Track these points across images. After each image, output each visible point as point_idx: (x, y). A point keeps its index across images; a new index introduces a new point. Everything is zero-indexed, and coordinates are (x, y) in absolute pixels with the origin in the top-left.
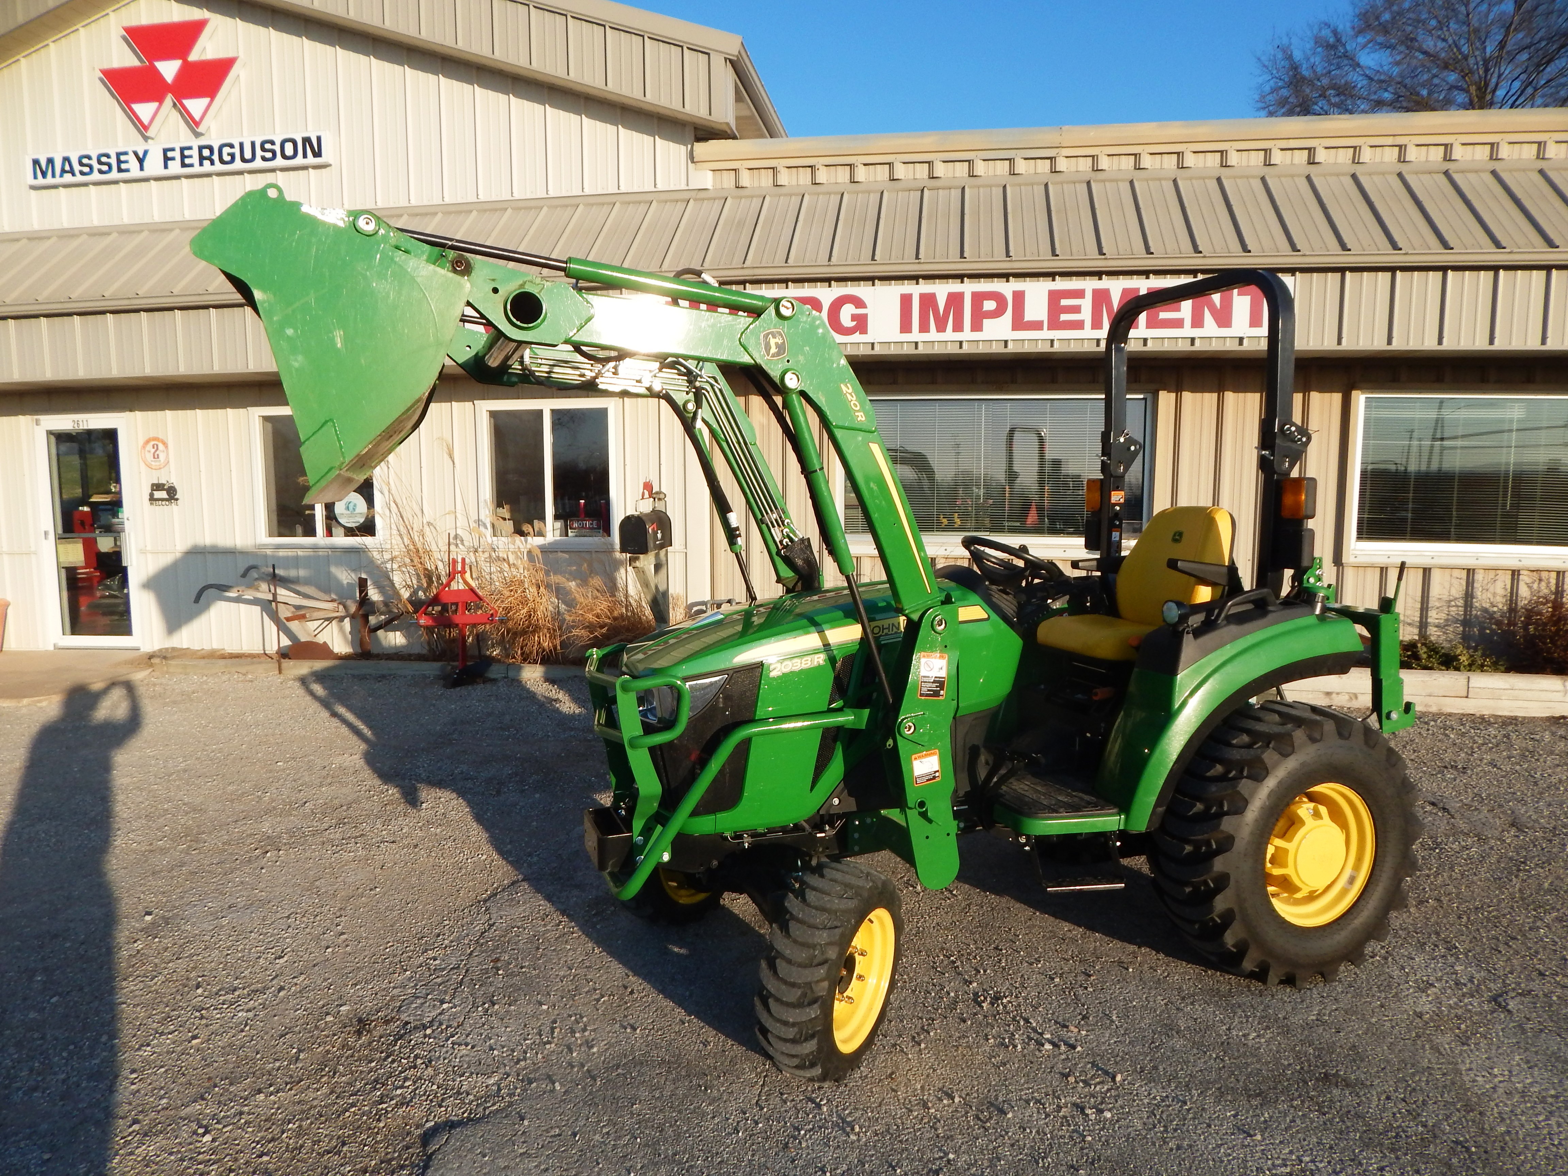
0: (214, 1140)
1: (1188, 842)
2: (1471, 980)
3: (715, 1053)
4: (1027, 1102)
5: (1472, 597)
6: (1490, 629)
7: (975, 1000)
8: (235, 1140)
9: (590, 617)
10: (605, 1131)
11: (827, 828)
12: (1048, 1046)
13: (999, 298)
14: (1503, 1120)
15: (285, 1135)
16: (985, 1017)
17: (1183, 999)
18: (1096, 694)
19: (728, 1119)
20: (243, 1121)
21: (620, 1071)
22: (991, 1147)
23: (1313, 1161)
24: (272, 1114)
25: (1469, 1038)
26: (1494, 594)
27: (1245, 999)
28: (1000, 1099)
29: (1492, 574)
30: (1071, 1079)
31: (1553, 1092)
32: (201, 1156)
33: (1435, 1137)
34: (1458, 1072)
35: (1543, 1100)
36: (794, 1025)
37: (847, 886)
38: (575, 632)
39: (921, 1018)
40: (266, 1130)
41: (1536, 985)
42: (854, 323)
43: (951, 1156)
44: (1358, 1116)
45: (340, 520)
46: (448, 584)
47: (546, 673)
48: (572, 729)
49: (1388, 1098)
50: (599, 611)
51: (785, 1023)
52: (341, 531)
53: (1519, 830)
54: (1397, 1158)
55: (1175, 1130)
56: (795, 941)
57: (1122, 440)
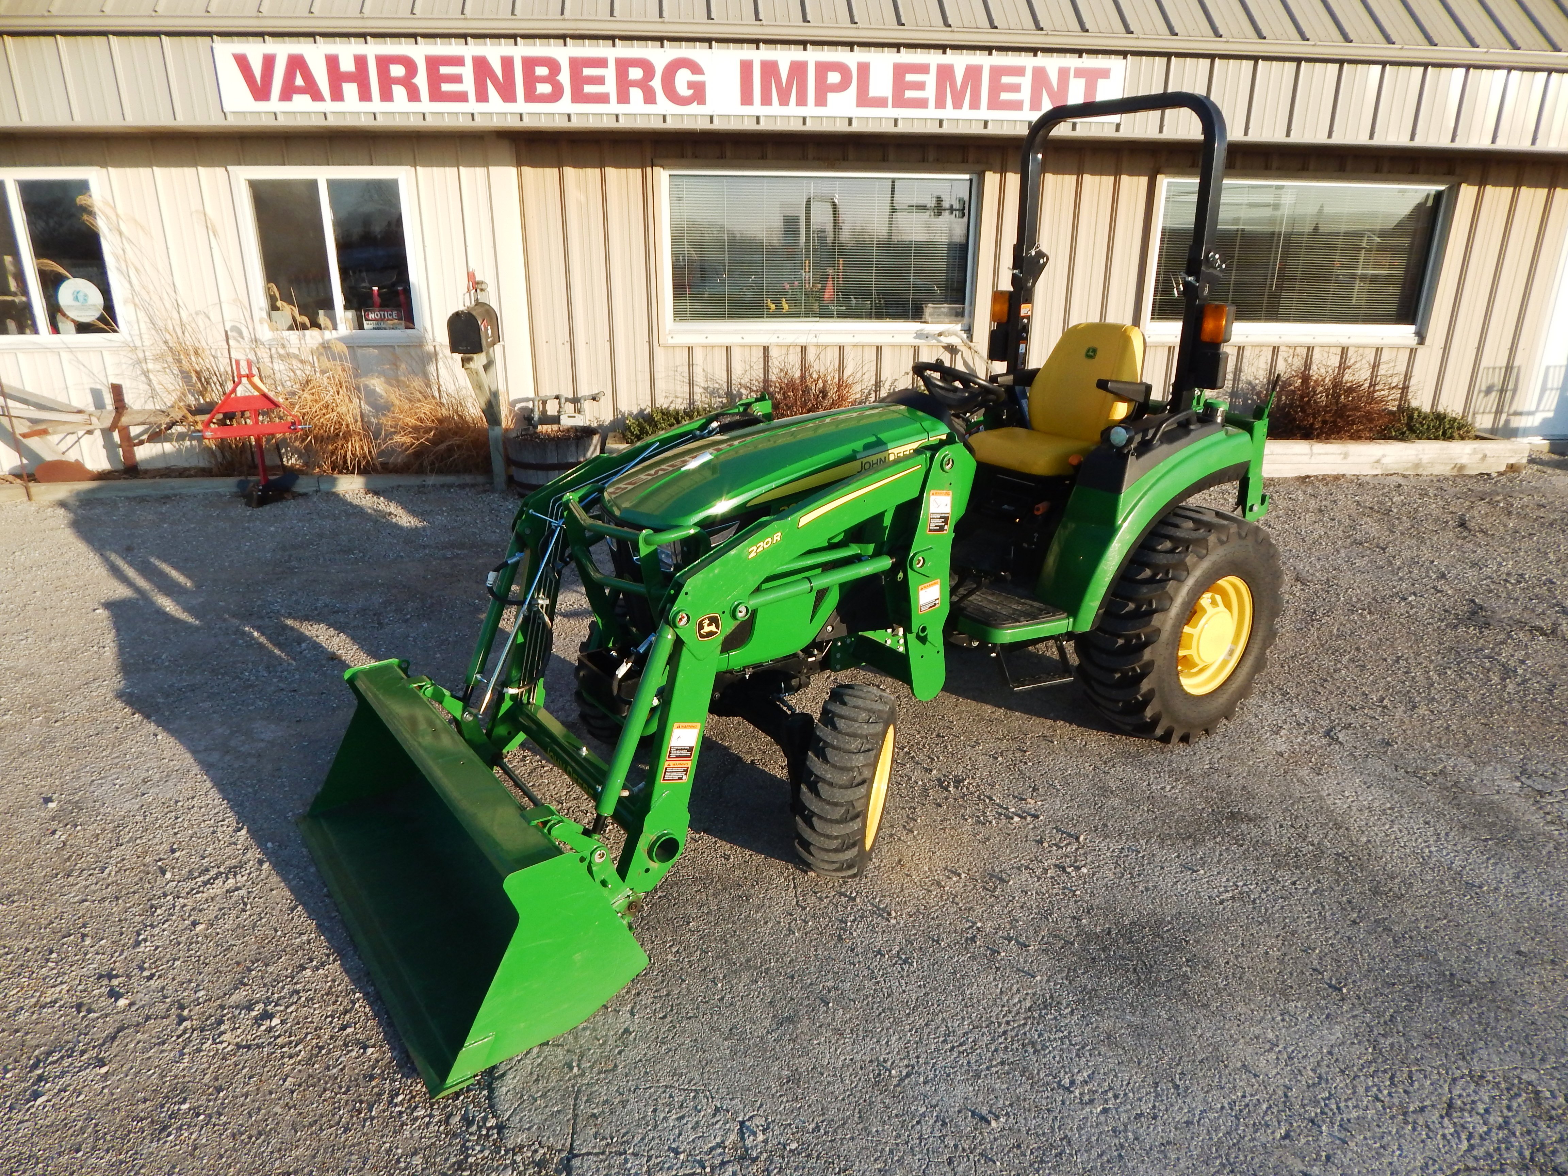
0: (283, 1022)
1: (1120, 636)
2: (1307, 720)
3: (740, 865)
4: (1019, 868)
5: (1240, 371)
6: (1252, 399)
7: (941, 785)
8: (307, 1018)
9: (412, 421)
10: (674, 950)
11: (816, 652)
12: (1016, 819)
13: (842, 68)
14: (1363, 832)
15: (357, 1005)
16: (955, 799)
17: (1105, 763)
18: (1038, 509)
19: (779, 923)
20: (303, 999)
21: (659, 894)
22: (1006, 912)
23: (1245, 885)
24: (330, 987)
25: (1320, 769)
26: (1258, 369)
27: (1150, 757)
28: (997, 870)
29: (1257, 350)
30: (1046, 845)
31: (1389, 805)
32: (279, 1040)
33: (1323, 852)
34: (1321, 798)
35: (1384, 812)
36: (836, 838)
37: (870, 711)
38: (397, 438)
39: (903, 808)
40: (334, 1003)
41: (1352, 719)
42: (691, 92)
43: (979, 925)
44: (1265, 843)
45: (68, 313)
46: (234, 390)
47: (367, 484)
48: (424, 547)
49: (1281, 826)
50: (423, 416)
51: (829, 837)
52: (72, 327)
53: (1303, 584)
54: (1302, 873)
55: (1139, 875)
56: (834, 766)
57: (1033, 253)
